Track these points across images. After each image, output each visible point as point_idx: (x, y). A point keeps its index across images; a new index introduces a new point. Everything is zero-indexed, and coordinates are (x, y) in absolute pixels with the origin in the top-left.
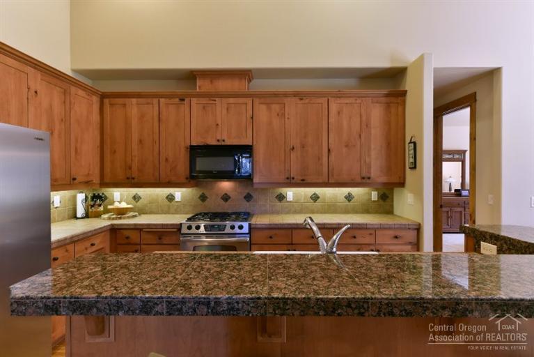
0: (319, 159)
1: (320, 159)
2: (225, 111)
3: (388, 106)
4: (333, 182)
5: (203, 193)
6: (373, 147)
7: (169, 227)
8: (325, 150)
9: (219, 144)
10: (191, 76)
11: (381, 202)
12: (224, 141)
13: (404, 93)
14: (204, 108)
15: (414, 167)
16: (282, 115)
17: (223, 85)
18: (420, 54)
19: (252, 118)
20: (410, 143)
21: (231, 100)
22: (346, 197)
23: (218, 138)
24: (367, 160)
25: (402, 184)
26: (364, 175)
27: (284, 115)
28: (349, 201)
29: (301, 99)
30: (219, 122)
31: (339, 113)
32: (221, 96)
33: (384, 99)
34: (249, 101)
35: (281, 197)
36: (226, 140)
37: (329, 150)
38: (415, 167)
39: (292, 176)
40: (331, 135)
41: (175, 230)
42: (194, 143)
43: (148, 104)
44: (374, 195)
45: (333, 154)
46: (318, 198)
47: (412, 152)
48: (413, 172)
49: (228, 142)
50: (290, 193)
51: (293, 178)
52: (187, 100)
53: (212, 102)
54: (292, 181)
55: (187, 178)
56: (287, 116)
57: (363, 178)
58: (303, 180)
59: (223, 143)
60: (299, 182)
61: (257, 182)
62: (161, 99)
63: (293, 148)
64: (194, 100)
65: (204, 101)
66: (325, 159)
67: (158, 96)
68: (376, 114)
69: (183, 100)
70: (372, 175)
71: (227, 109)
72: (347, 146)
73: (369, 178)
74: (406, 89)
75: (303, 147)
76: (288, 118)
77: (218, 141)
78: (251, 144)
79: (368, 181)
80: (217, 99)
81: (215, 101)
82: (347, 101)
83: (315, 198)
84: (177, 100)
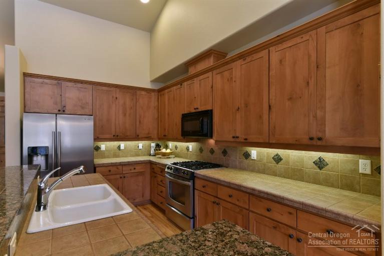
1: (261, 117)
2: (198, 86)
4: (274, 142)
5: (201, 147)
6: (328, 94)
8: (266, 106)
14: (190, 87)
16: (230, 80)
19: (212, 87)
21: (202, 77)
23: (195, 107)
24: (319, 114)
27: (232, 79)
28: (320, 168)
29: (245, 59)
30: (196, 96)
31: (281, 61)
32: (197, 76)
34: (210, 74)
35: (247, 155)
37: (270, 106)
39: (237, 135)
45: (274, 111)
46: (281, 159)
49: (200, 109)
50: (254, 152)
52: (183, 84)
53: (193, 82)
56: (234, 80)
57: (311, 139)
58: (246, 139)
59: (197, 110)
60: (242, 140)
63: (239, 108)
65: (190, 82)
66: (265, 117)
67: (173, 85)
69: (181, 85)
71: (200, 84)
72: (290, 99)
73: (320, 139)
75: (247, 107)
76: (235, 81)
77: (195, 109)
78: (211, 108)
79: (319, 143)
81: (194, 80)
82: (290, 44)
83: (278, 159)
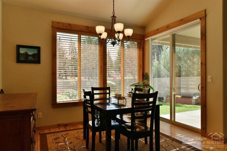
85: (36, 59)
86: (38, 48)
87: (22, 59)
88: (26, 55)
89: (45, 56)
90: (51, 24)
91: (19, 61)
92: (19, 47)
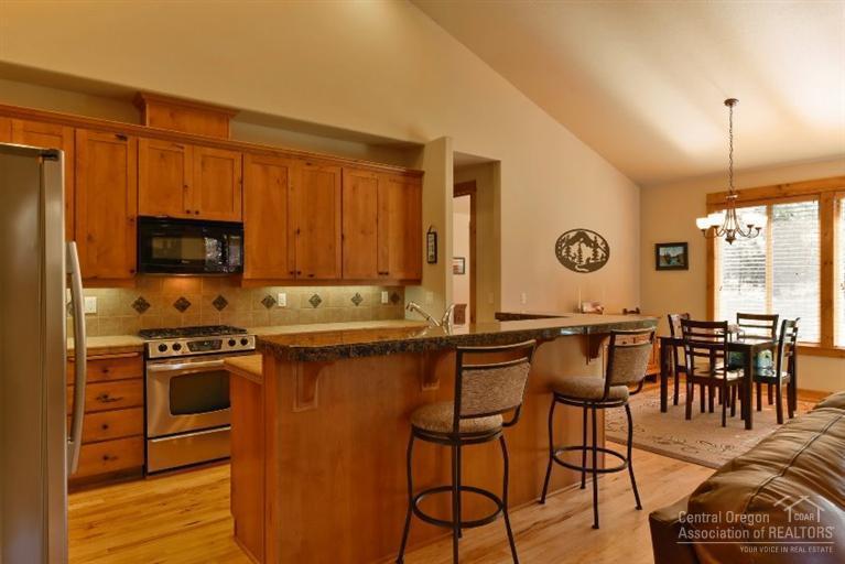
0: (330, 247)
1: (332, 247)
2: (198, 166)
3: (405, 187)
4: (347, 278)
5: (141, 298)
6: (390, 235)
7: (123, 350)
8: (338, 236)
9: (189, 217)
10: (137, 101)
11: (392, 305)
12: (197, 213)
13: (420, 175)
14: (162, 156)
15: (434, 260)
16: (283, 183)
17: (192, 125)
18: (441, 135)
19: (242, 182)
20: (429, 233)
21: (209, 151)
22: (353, 300)
23: (188, 208)
24: (385, 251)
25: (418, 281)
26: (381, 270)
27: (286, 182)
28: (357, 304)
29: (309, 164)
30: (189, 183)
31: (354, 188)
32: (193, 142)
33: (401, 179)
34: (237, 156)
35: (269, 302)
36: (201, 211)
37: (343, 236)
38: (436, 262)
39: (298, 270)
40: (346, 219)
41: (136, 354)
42: (143, 213)
43: (52, 134)
44: (385, 297)
45: (347, 241)
46: (320, 301)
47: (432, 244)
48: (433, 266)
49: (203, 216)
50: (283, 295)
51: (299, 273)
52: (131, 141)
53: (177, 149)
54: (298, 277)
55: (132, 271)
56: (290, 186)
57: (380, 274)
58: (312, 276)
59: (195, 217)
60: (306, 277)
61: (249, 277)
62: (78, 130)
63: (299, 231)
64: (144, 143)
65: (163, 145)
66: (338, 248)
67: (76, 124)
68: (393, 196)
69: (125, 139)
70: (390, 271)
71: (203, 164)
72: (363, 232)
73: (387, 273)
74: (423, 169)
75: (311, 230)
76: (292, 189)
77: (188, 212)
78: (239, 220)
79: (385, 278)
80: (185, 146)
81: (182, 148)
82: (364, 174)
83: (316, 301)
84: (113, 136)
85: (683, 263)
86: (684, 245)
87: (663, 264)
88: (668, 258)
89: (697, 258)
90: (705, 200)
91: (658, 268)
92: (658, 246)
